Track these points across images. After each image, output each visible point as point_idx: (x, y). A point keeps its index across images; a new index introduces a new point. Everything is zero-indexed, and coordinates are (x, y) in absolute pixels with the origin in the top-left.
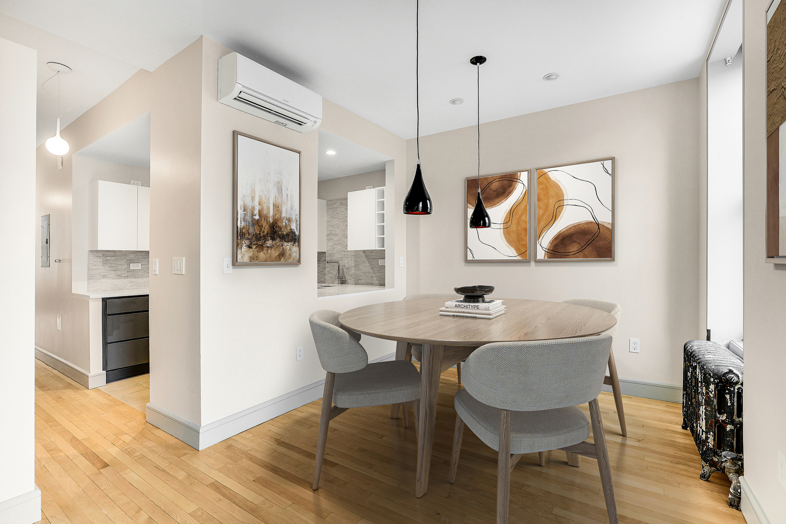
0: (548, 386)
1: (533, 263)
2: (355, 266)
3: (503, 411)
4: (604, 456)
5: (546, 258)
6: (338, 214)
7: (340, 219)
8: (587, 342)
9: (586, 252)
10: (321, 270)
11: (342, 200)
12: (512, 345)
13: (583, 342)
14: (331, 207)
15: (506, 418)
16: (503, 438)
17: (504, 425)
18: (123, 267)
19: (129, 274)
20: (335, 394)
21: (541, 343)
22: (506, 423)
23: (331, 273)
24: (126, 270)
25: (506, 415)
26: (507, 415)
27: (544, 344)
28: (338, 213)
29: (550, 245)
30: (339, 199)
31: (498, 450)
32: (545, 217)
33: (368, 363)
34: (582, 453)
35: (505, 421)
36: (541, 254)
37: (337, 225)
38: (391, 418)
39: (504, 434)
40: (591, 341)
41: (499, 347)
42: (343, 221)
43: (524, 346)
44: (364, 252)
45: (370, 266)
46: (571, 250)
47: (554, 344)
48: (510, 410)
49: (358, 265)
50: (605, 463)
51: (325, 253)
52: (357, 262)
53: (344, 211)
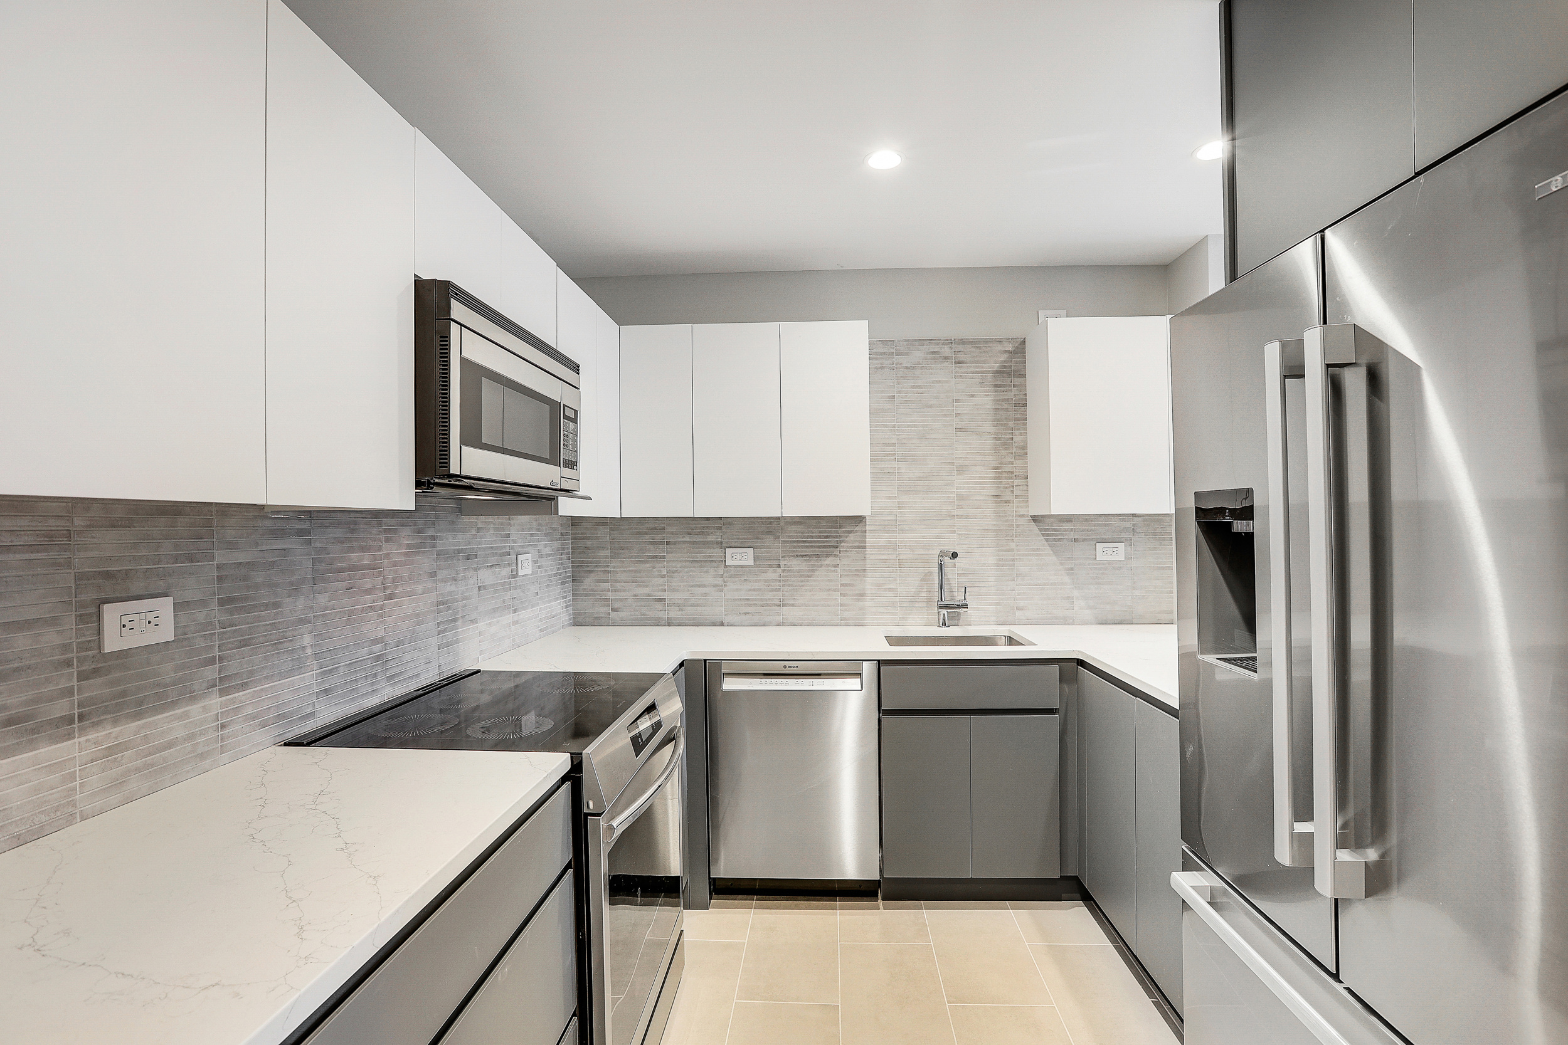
2: (998, 565)
6: (920, 390)
7: (930, 406)
10: (845, 580)
11: (938, 344)
14: (890, 362)
18: (51, 638)
19: (96, 688)
23: (891, 590)
24: (68, 663)
28: (919, 387)
30: (922, 342)
37: (915, 426)
42: (945, 415)
44: (1034, 521)
45: (1061, 564)
49: (1013, 560)
51: (859, 520)
52: (1008, 551)
53: (947, 382)
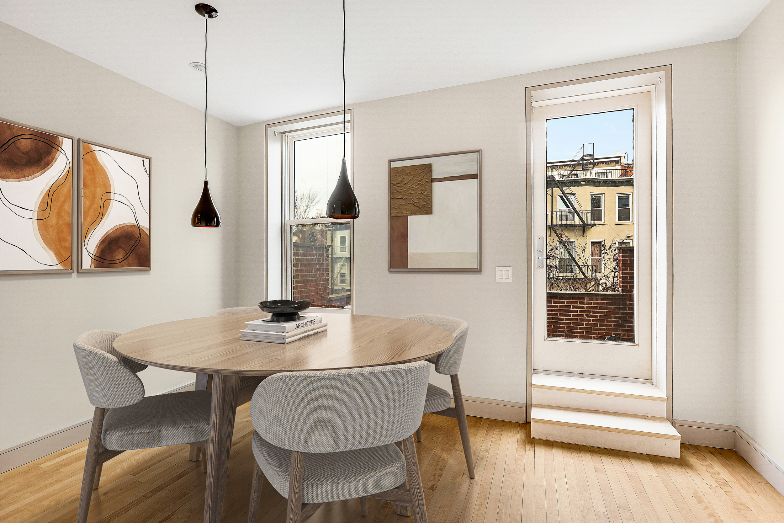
0: (347, 423)
1: (75, 274)
3: (294, 453)
4: (419, 503)
5: (93, 267)
8: (393, 371)
9: (130, 260)
12: (301, 375)
13: (388, 371)
15: (297, 462)
16: (293, 484)
17: (294, 470)
20: (105, 433)
21: (335, 373)
22: (296, 468)
25: (296, 458)
26: (298, 457)
27: (339, 375)
29: (97, 249)
31: (287, 498)
32: (92, 211)
33: (145, 396)
34: (395, 500)
35: (295, 464)
36: (87, 263)
38: (190, 460)
39: (294, 480)
40: (398, 369)
41: (286, 378)
43: (315, 377)
46: (117, 258)
47: (352, 373)
48: (302, 451)
50: (421, 512)
